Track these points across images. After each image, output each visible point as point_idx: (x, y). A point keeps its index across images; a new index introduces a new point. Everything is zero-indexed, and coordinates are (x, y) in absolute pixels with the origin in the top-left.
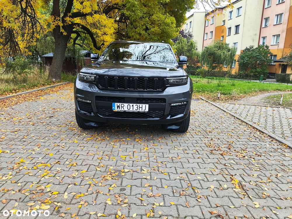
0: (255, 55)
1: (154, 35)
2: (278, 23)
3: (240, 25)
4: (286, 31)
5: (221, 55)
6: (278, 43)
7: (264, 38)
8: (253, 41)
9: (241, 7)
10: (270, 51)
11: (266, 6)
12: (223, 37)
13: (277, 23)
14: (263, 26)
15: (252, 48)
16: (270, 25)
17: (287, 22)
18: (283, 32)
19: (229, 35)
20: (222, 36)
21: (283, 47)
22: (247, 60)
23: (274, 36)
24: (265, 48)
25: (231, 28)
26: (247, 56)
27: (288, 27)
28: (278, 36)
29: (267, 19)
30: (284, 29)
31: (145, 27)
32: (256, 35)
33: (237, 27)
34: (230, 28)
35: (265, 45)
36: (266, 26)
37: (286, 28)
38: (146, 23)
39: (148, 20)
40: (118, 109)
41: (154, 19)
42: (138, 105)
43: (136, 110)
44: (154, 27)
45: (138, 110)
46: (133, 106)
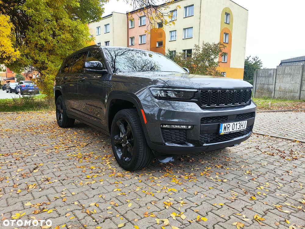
1: (65, 43)
3: (109, 41)
9: (109, 24)
11: (130, 27)
13: (141, 43)
14: (130, 44)
16: (136, 44)
17: (150, 42)
27: (151, 47)
29: (132, 38)
33: (107, 43)
36: (132, 44)
37: (150, 48)
38: (53, 28)
39: (55, 24)
40: (225, 132)
41: (63, 24)
42: (240, 122)
43: (238, 129)
44: (63, 34)
45: (240, 129)
46: (237, 125)
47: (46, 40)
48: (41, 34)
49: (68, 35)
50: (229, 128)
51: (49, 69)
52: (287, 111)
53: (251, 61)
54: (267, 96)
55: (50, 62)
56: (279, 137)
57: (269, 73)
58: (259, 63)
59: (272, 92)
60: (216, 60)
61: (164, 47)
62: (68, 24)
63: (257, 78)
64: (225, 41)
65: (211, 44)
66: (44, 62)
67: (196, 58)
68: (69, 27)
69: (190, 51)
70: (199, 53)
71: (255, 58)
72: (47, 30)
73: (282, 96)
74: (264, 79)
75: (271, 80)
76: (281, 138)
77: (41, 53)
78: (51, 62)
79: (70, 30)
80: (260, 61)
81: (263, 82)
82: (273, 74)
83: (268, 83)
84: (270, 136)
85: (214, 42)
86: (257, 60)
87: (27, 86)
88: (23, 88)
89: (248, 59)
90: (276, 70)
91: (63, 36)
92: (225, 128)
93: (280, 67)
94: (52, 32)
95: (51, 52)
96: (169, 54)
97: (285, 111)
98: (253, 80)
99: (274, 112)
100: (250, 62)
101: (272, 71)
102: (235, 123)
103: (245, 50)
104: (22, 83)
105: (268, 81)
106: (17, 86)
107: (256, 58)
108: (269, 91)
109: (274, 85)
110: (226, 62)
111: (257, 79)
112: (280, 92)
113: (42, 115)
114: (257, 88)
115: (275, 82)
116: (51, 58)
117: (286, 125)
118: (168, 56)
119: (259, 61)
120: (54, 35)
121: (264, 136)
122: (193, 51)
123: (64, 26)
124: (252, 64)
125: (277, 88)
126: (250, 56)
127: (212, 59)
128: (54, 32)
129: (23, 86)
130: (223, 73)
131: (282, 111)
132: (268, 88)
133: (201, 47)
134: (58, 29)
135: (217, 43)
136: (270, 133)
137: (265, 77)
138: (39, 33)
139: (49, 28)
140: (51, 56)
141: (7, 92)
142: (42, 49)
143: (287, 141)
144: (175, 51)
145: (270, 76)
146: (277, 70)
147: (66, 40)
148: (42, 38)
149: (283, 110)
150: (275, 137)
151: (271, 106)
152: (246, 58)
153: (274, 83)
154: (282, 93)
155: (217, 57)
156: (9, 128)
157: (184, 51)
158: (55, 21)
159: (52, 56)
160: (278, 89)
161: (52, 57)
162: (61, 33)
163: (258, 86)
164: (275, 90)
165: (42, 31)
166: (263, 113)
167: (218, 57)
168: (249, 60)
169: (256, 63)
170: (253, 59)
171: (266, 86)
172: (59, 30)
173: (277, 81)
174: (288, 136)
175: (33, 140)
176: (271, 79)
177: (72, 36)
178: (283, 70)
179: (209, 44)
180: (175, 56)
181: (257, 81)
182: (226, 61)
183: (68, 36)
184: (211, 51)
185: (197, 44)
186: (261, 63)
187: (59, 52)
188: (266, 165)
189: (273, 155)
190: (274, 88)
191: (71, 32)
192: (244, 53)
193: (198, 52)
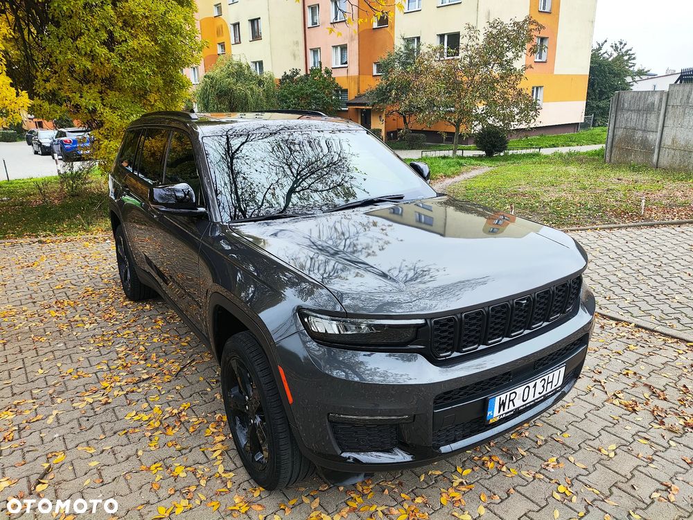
0: (309, 92)
1: (139, 59)
2: (338, 20)
3: (259, 18)
4: (357, 36)
5: (246, 95)
6: (346, 63)
7: (315, 51)
8: (295, 59)
10: (337, 81)
12: (222, 45)
13: (336, 19)
14: (309, 24)
15: (297, 73)
16: (323, 23)
17: (357, 18)
18: (352, 39)
19: (238, 42)
20: (219, 44)
21: (356, 74)
22: (295, 104)
23: (335, 47)
24: (325, 76)
25: (238, 24)
26: (293, 93)
27: (361, 30)
28: (344, 48)
29: (314, 9)
30: (353, 34)
31: (106, 35)
32: (297, 43)
33: (254, 22)
34: (236, 25)
35: (323, 68)
36: (314, 23)
37: (357, 31)
38: (107, 23)
39: (112, 13)
40: (502, 412)
41: (132, 12)
42: (546, 377)
43: (540, 393)
44: (135, 37)
45: (544, 393)
46: (535, 386)
47: (93, 57)
48: (80, 43)
49: (144, 40)
50: (513, 400)
51: (107, 126)
52: (685, 223)
53: (608, 52)
54: (640, 159)
55: (107, 109)
56: (658, 328)
57: (649, 101)
58: (628, 57)
59: (654, 150)
60: (518, 65)
61: (392, 28)
62: (143, 10)
63: (619, 113)
64: (544, 8)
65: (507, 21)
66: (94, 111)
67: (468, 59)
68: (147, 17)
69: (454, 39)
70: (478, 44)
71: (618, 45)
72: (92, 30)
73: (678, 162)
74: (634, 116)
75: (653, 121)
76: (661, 333)
77: (86, 87)
78: (111, 108)
79: (149, 25)
80: (629, 52)
81: (632, 124)
82: (660, 106)
83: (646, 126)
84: (633, 325)
85: (513, 18)
86: (624, 50)
87: (75, 142)
88: (66, 146)
89: (600, 48)
90: (668, 95)
91: (133, 43)
92: (502, 404)
93: (677, 88)
94: (105, 36)
95: (109, 83)
96: (403, 49)
97: (680, 224)
98: (610, 101)
99: (652, 226)
100: (605, 55)
101: (657, 97)
102: (531, 385)
103: (593, 27)
104: (64, 134)
105: (646, 122)
106: (54, 141)
107: (621, 43)
108: (647, 148)
109: (659, 134)
110: (544, 61)
111: (619, 117)
112: (673, 152)
113: (95, 246)
114: (617, 138)
115: (663, 126)
116: (110, 100)
117: (679, 281)
118: (402, 52)
119: (627, 52)
120: (110, 43)
121: (620, 325)
122: (463, 41)
123: (134, 17)
124: (610, 60)
125: (667, 141)
126: (606, 41)
127: (509, 62)
128: (111, 34)
129: (66, 141)
130: (537, 88)
131: (673, 224)
132: (644, 138)
133: (483, 31)
134: (120, 25)
135: (520, 19)
136: (635, 311)
137: (639, 111)
138: (75, 39)
139: (97, 25)
140: (111, 93)
141: (36, 153)
142: (86, 78)
143: (675, 345)
144: (418, 38)
145: (649, 109)
146: (670, 96)
147: (142, 54)
148: (83, 53)
149: (676, 220)
150: (646, 329)
151: (647, 209)
152: (596, 46)
153: (660, 129)
154: (677, 153)
155: (520, 54)
156: (10, 306)
157: (442, 36)
158: (110, 7)
159: (113, 92)
160: (670, 143)
161: (112, 96)
162: (127, 34)
163: (619, 133)
164: (662, 145)
165: (81, 34)
166: (623, 231)
167: (524, 56)
168: (602, 52)
169: (620, 57)
170: (612, 47)
171: (639, 135)
172: (122, 28)
173: (669, 122)
174: (681, 327)
175: (58, 354)
176: (652, 118)
177: (155, 41)
178: (686, 95)
179: (502, 23)
180: (418, 52)
181: (618, 121)
182: (544, 59)
183: (146, 43)
184: (505, 40)
185: (473, 23)
186: (633, 56)
187: (128, 83)
188: (612, 455)
189: (635, 411)
190: (658, 140)
191: (152, 32)
192: (592, 36)
193: (474, 43)
